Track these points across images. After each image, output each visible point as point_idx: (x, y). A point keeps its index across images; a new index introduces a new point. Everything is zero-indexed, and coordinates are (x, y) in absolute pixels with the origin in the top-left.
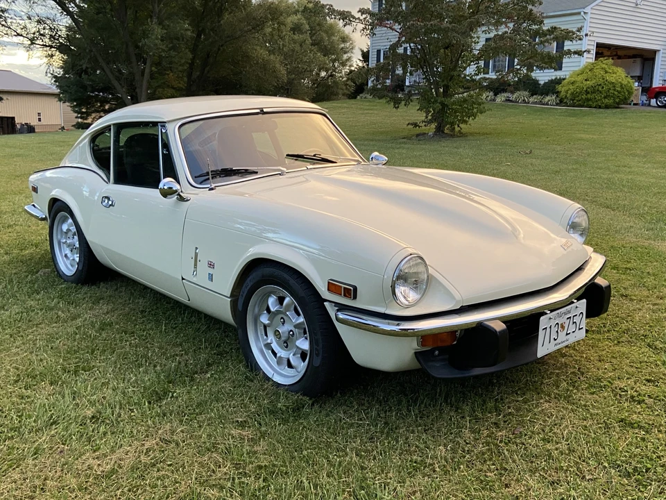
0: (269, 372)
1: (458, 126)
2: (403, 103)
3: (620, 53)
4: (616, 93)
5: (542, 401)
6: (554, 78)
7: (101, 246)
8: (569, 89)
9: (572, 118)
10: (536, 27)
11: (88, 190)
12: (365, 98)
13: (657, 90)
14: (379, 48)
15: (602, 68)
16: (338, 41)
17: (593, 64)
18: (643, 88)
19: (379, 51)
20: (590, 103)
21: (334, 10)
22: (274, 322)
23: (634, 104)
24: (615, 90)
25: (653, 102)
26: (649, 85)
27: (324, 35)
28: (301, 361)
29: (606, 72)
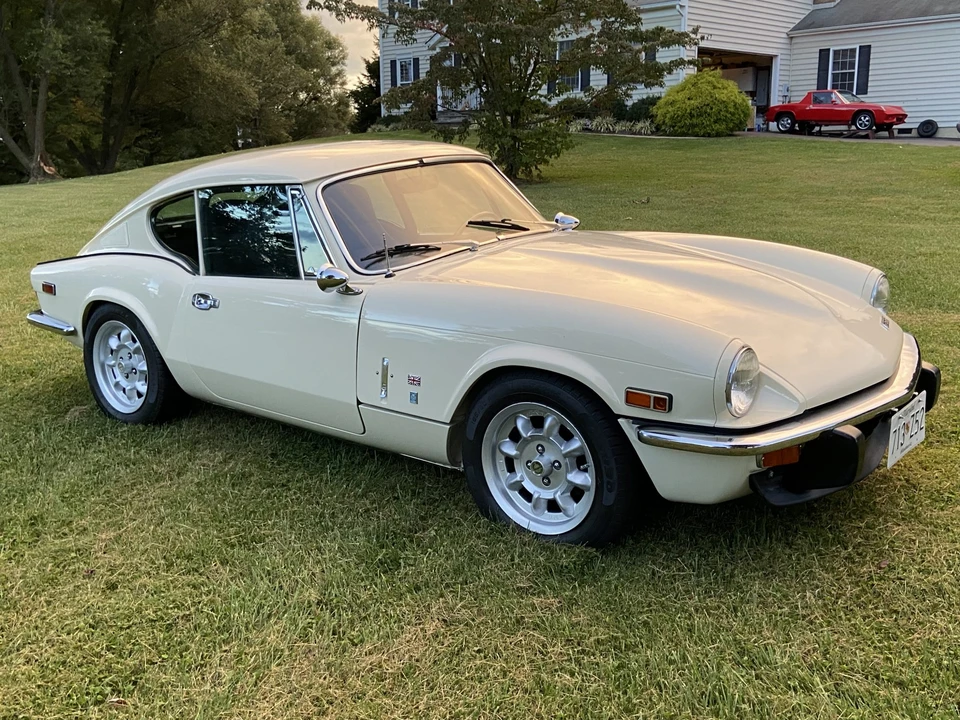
0: (523, 522)
1: (536, 168)
2: (457, 137)
3: (725, 60)
4: (729, 116)
5: (889, 524)
6: (645, 97)
7: (192, 366)
8: (668, 112)
9: (677, 152)
10: (633, 28)
11: (157, 287)
12: (380, 130)
13: (777, 109)
14: (393, 57)
15: (709, 82)
16: (322, 47)
17: (696, 77)
18: (758, 107)
19: (393, 63)
20: (697, 129)
21: (355, 6)
22: (524, 454)
23: (749, 130)
24: (727, 111)
25: (773, 126)
26: (764, 104)
27: (301, 39)
28: (573, 502)
29: (715, 87)
